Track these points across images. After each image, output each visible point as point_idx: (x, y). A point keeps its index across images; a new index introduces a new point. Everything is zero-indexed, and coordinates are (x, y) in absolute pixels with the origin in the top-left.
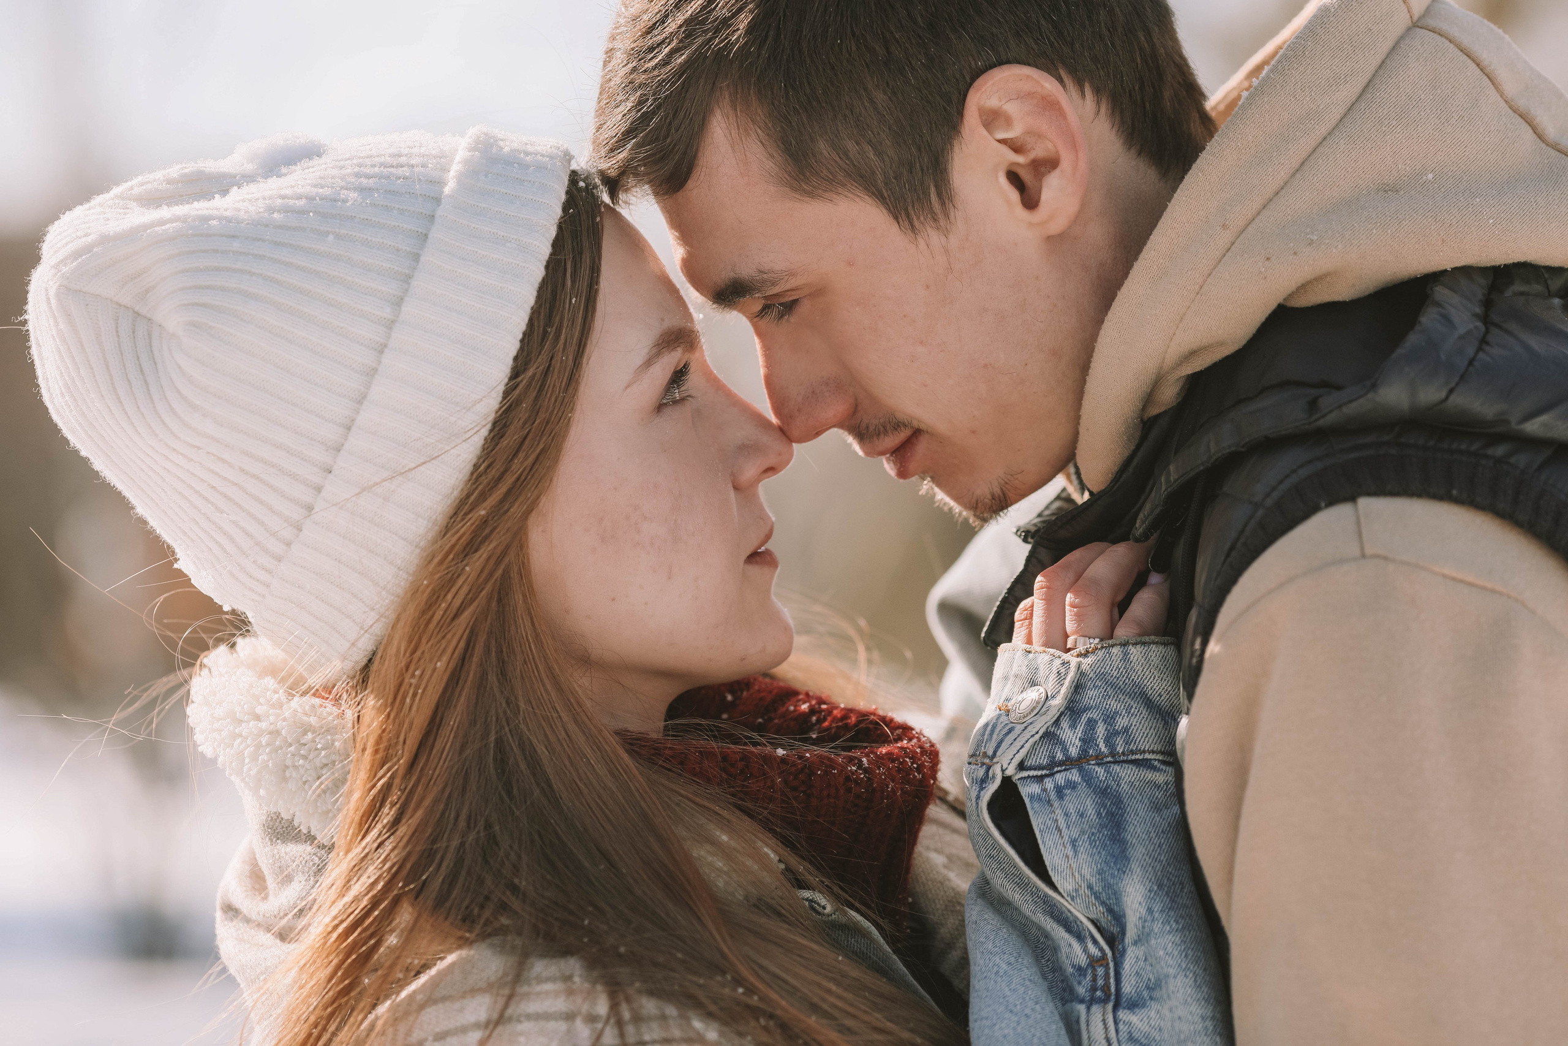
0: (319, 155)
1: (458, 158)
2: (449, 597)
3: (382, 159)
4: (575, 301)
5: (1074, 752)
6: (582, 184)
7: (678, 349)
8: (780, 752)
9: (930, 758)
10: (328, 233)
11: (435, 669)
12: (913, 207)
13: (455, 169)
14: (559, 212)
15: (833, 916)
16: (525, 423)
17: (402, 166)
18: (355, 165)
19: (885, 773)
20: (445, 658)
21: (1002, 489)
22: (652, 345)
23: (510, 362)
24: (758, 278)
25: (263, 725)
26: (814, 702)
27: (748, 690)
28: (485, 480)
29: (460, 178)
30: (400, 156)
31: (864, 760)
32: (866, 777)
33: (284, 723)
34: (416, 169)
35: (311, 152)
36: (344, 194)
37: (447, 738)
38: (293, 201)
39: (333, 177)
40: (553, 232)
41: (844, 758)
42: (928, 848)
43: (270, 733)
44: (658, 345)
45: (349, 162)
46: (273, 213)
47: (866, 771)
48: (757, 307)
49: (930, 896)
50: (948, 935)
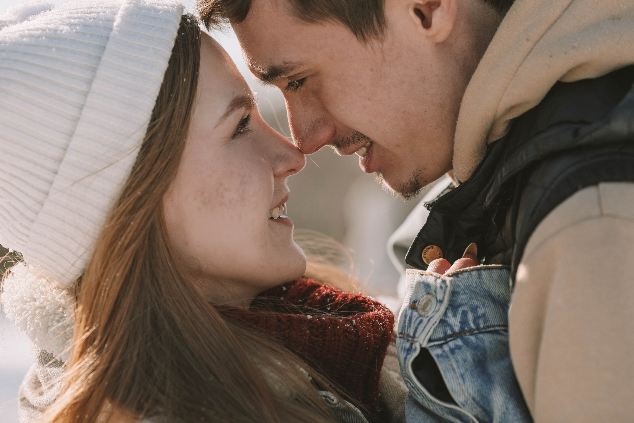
0: (50, 10)
1: (122, 8)
2: (123, 238)
3: (82, 10)
4: (186, 80)
5: (457, 329)
6: (189, 20)
7: (243, 107)
8: (309, 317)
9: (389, 320)
10: (52, 47)
11: (115, 277)
12: (364, 27)
13: (120, 13)
14: (175, 34)
15: (338, 405)
16: (160, 145)
17: (92, 13)
18: (68, 13)
19: (365, 328)
20: (121, 271)
21: (415, 179)
22: (229, 106)
23: (150, 112)
24: (283, 66)
25: (37, 304)
26: (328, 291)
27: (294, 285)
28: (140, 176)
29: (123, 17)
30: (92, 8)
31: (354, 321)
32: (355, 330)
33: (48, 303)
34: (100, 14)
35: (46, 8)
36: (61, 27)
37: (123, 312)
38: (34, 32)
39: (56, 19)
40: (172, 44)
41: (343, 320)
42: (389, 369)
43: (40, 308)
44: (232, 105)
45: (65, 12)
46: (24, 38)
47: (355, 326)
48: (286, 84)
49: (390, 394)
50: (399, 415)
